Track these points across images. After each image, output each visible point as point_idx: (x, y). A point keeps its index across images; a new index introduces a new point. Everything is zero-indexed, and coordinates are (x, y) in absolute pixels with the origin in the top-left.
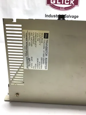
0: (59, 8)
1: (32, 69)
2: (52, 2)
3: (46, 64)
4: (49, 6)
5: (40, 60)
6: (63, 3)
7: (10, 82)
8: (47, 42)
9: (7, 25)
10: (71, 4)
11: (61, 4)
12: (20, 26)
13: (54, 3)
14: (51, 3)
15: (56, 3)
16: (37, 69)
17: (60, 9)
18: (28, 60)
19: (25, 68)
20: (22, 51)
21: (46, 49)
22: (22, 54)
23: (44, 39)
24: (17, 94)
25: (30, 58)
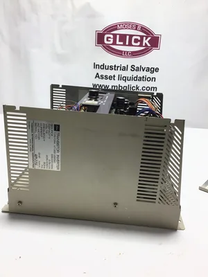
0: (119, 53)
1: (40, 168)
2: (107, 40)
3: (58, 163)
4: (100, 49)
5: (50, 158)
6: (127, 43)
7: (11, 185)
8: (58, 135)
9: (8, 113)
10: (144, 45)
11: (124, 44)
12: (25, 114)
13: (111, 42)
14: (106, 42)
15: (114, 43)
16: (46, 169)
17: (122, 55)
18: (35, 156)
19: (31, 167)
20: (26, 145)
21: (58, 144)
22: (27, 149)
23: (54, 131)
24: (20, 202)
25: (37, 154)
